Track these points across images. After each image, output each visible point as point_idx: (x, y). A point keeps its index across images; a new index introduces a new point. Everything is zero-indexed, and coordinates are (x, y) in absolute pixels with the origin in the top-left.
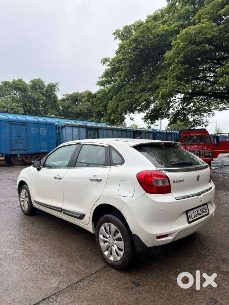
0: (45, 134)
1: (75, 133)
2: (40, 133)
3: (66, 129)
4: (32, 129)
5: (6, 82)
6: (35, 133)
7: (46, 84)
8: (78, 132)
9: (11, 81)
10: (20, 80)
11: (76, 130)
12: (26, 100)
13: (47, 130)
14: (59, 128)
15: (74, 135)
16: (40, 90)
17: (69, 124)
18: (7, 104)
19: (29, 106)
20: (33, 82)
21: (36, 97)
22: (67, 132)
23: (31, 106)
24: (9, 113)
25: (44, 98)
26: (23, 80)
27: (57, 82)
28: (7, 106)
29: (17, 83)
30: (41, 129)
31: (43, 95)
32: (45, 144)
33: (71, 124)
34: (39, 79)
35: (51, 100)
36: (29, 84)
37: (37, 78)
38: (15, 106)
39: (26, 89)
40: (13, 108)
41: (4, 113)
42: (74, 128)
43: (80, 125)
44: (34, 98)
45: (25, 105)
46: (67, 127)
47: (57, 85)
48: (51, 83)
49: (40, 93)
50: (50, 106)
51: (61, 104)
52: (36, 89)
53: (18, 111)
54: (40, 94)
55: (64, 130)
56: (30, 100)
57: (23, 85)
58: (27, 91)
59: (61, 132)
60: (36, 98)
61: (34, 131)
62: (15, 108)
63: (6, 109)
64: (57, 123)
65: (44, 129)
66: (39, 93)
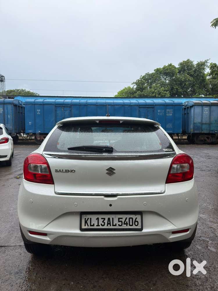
0: (171, 115)
1: (205, 112)
2: (166, 115)
3: (194, 109)
4: (159, 111)
5: (157, 69)
6: (161, 114)
7: (195, 63)
8: (209, 111)
9: (162, 67)
10: (170, 65)
11: (206, 109)
12: (174, 83)
13: (173, 111)
14: (188, 108)
15: (204, 115)
16: (188, 71)
17: (199, 103)
18: (155, 90)
19: (177, 89)
20: (181, 64)
21: (183, 78)
22: (195, 112)
23: (178, 89)
24: (157, 98)
25: (191, 79)
26: (173, 65)
27: (206, 59)
28: (156, 91)
29: (166, 68)
30: (167, 110)
31: (191, 75)
32: (171, 125)
33: (201, 103)
34: (188, 60)
35: (199, 79)
36: (179, 67)
37: (186, 60)
38: (163, 91)
39: (174, 73)
40: (161, 93)
41: (153, 98)
42: (204, 107)
43: (212, 103)
44: (181, 80)
45: (172, 89)
46: (196, 107)
47: (207, 62)
48: (199, 62)
49: (188, 74)
50: (197, 85)
51: (211, 82)
52: (184, 70)
53: (165, 94)
54: (188, 76)
55: (192, 110)
56: (178, 82)
57: (171, 69)
58: (174, 74)
59: (189, 112)
60: (183, 80)
61: (160, 112)
62: (162, 92)
63: (154, 95)
64: (187, 103)
65: (171, 110)
66: (186, 75)
